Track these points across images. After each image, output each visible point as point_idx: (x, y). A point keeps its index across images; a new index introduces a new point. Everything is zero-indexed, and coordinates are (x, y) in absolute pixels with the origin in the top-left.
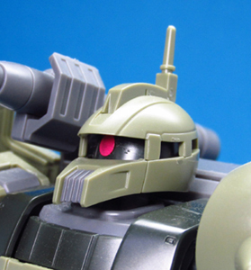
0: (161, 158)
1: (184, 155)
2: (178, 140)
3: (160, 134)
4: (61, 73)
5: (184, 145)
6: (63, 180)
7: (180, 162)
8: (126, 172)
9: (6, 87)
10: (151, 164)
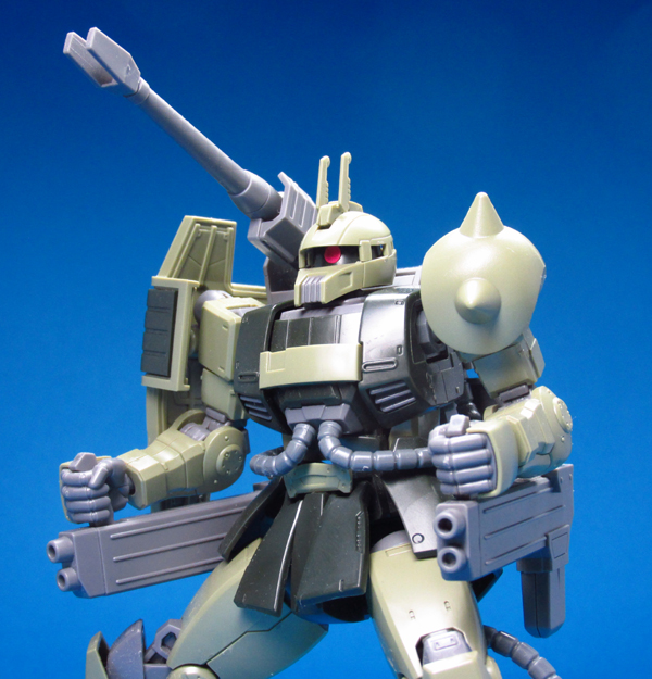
0: (373, 259)
1: (388, 254)
2: (382, 243)
3: (370, 240)
6: (301, 287)
7: (386, 260)
8: (349, 273)
9: (246, 194)
10: (367, 265)
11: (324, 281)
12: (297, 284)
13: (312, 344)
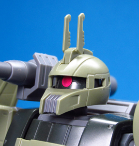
0: (95, 87)
1: (105, 85)
2: (103, 77)
3: (94, 75)
4: (40, 64)
5: (105, 80)
6: (44, 100)
7: (104, 89)
8: (78, 96)
9: (13, 76)
10: (90, 91)
11: (60, 99)
12: (42, 99)
13: (49, 142)
